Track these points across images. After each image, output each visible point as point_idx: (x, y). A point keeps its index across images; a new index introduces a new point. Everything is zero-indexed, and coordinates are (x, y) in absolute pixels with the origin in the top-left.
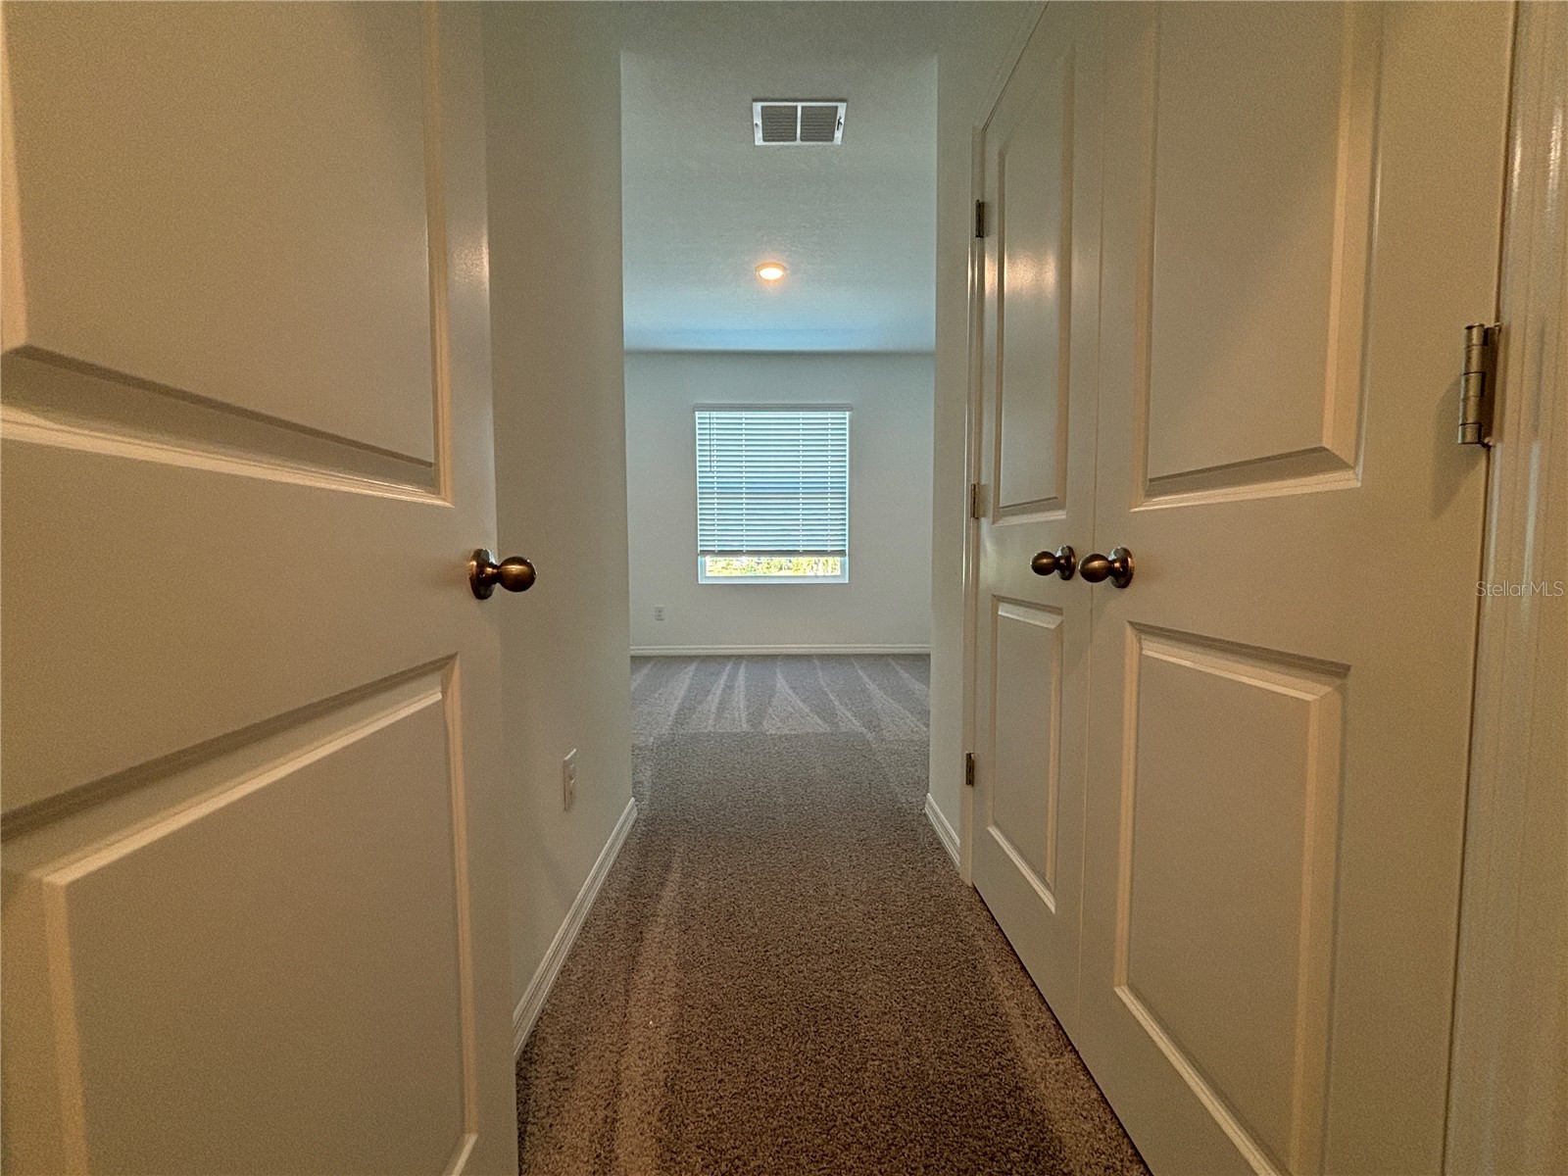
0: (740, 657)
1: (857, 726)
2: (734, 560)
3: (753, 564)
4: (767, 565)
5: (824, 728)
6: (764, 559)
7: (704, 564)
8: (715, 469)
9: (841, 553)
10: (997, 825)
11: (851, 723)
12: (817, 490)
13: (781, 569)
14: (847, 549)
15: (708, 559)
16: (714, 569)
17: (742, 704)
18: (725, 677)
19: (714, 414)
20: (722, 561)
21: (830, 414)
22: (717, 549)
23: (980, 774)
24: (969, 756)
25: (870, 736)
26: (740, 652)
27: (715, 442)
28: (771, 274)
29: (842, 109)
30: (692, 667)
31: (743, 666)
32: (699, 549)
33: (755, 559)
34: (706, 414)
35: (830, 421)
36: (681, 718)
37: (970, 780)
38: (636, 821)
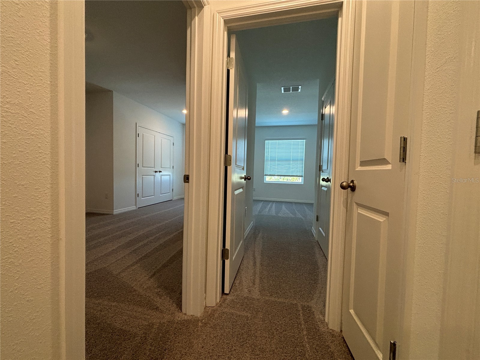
0: (274, 201)
1: (301, 216)
2: (273, 177)
3: (279, 178)
4: (283, 179)
5: (293, 216)
6: (282, 177)
7: (265, 178)
8: (270, 154)
9: (302, 176)
10: (321, 227)
11: (299, 215)
12: (295, 160)
13: (287, 180)
14: (303, 175)
15: (267, 177)
16: (268, 179)
17: (274, 211)
18: (269, 206)
19: (270, 141)
20: (269, 177)
21: (300, 141)
22: (269, 174)
23: (319, 219)
24: (317, 216)
25: (303, 218)
26: (274, 200)
27: (270, 147)
28: (285, 112)
29: (300, 87)
30: (262, 202)
31: (274, 204)
32: (265, 174)
33: (280, 177)
34: (268, 141)
35: (300, 142)
36: (260, 212)
37: (317, 220)
38: (253, 226)
